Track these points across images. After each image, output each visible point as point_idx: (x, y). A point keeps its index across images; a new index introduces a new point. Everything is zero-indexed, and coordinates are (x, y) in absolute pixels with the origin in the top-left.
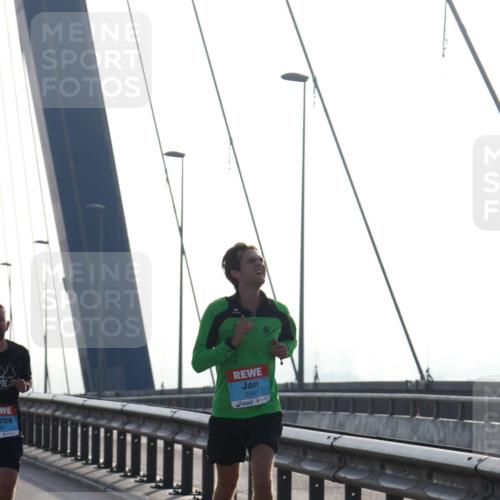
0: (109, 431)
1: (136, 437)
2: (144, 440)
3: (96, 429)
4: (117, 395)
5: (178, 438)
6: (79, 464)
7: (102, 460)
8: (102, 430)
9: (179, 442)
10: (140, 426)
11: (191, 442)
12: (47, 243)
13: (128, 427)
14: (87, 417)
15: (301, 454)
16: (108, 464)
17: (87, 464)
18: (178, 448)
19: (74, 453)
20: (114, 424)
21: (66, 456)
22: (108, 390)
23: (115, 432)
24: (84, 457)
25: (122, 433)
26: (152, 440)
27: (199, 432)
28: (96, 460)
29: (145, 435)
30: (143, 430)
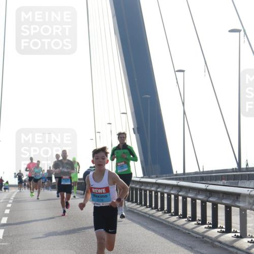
0: (151, 192)
1: (162, 194)
2: (166, 195)
3: (145, 191)
4: (157, 177)
5: (180, 194)
6: (139, 206)
7: (148, 204)
8: (148, 192)
9: (181, 196)
10: (164, 189)
11: (186, 195)
12: (126, 113)
13: (158, 190)
14: (141, 186)
15: (236, 199)
16: (151, 206)
17: (142, 206)
18: (180, 198)
19: (136, 202)
20: (153, 189)
21: (133, 203)
22: (153, 175)
23: (153, 192)
24: (141, 203)
25: (156, 192)
26: (169, 195)
27: (189, 191)
28: (145, 204)
29: (166, 193)
30: (165, 191)
